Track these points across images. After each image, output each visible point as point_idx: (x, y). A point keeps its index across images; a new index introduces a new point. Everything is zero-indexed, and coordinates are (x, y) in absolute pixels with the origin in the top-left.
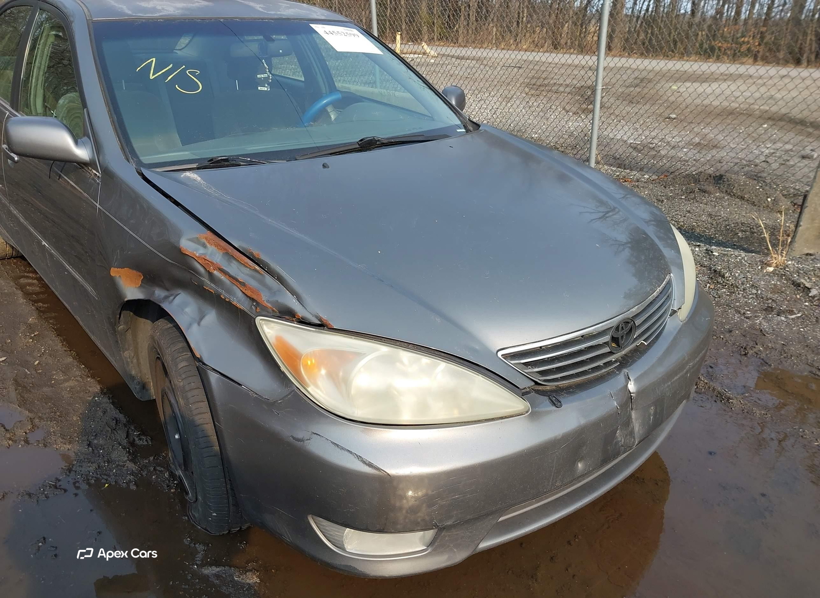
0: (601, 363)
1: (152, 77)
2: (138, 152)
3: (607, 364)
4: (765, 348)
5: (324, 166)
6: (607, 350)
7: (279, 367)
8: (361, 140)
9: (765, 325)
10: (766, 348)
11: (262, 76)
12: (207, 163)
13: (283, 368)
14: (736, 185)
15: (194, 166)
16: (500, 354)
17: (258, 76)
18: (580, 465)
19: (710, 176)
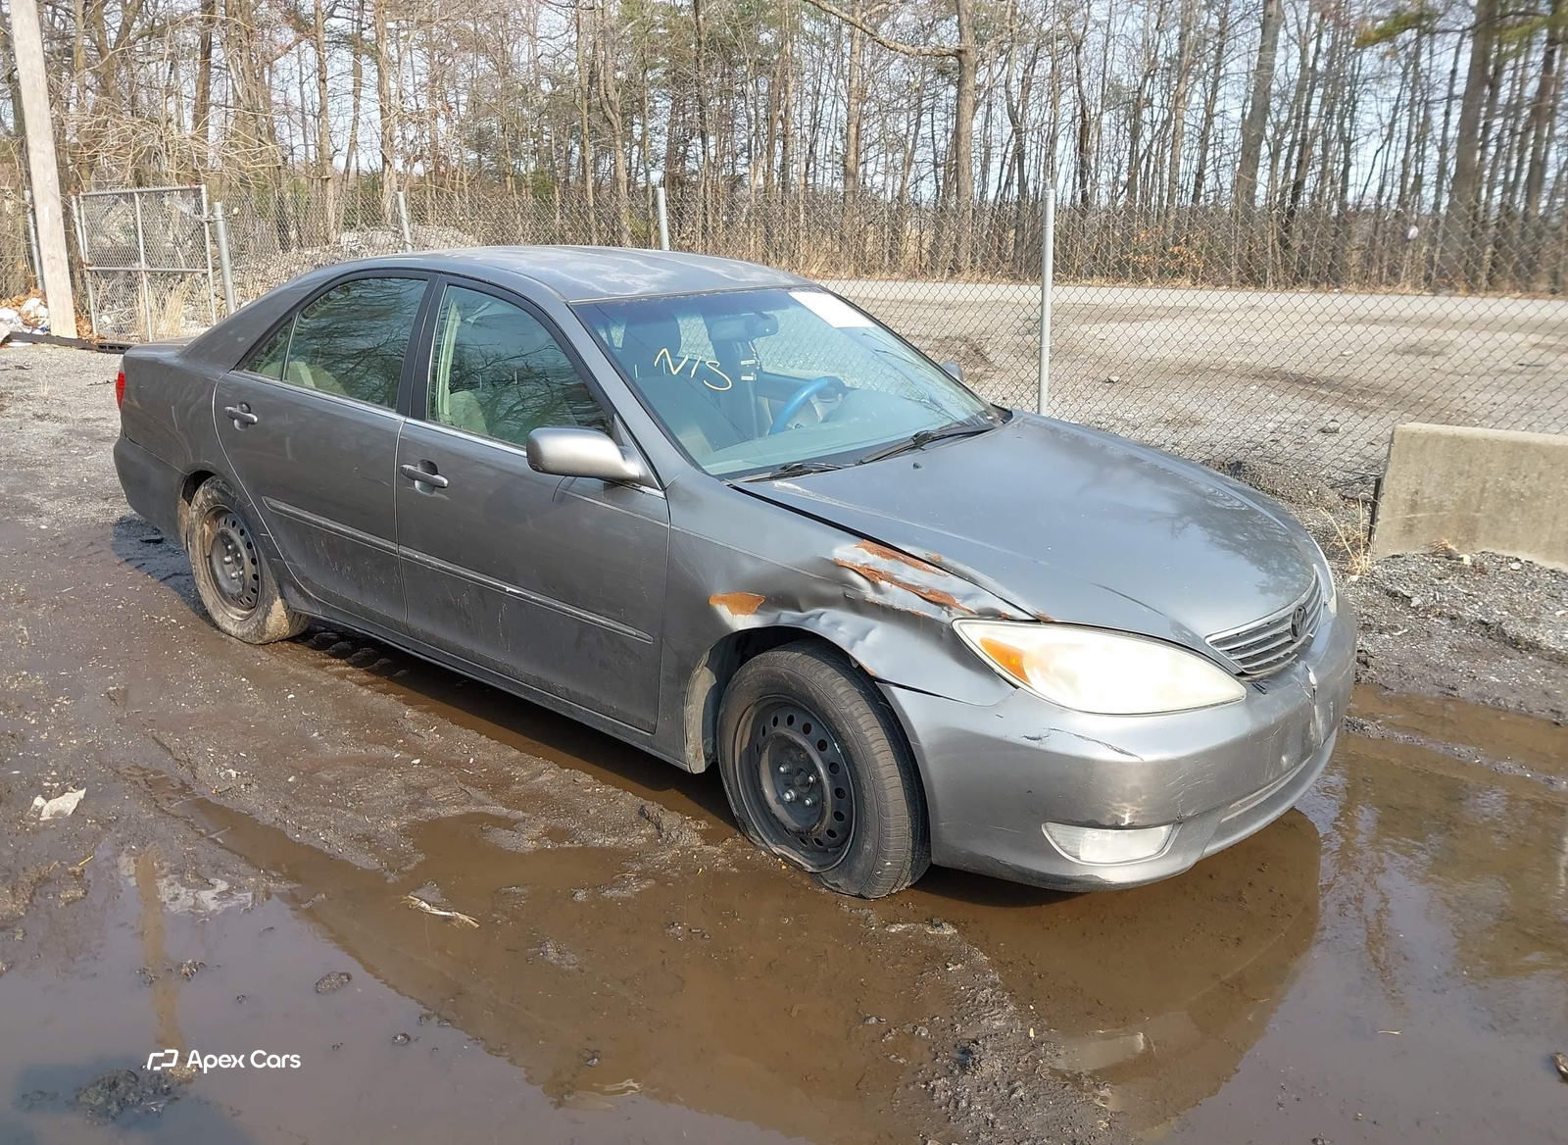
0: (1281, 655)
1: (675, 373)
2: (699, 463)
3: (1287, 656)
4: (1378, 671)
5: (916, 466)
6: (1289, 638)
7: (992, 669)
8: (915, 436)
9: (1369, 647)
10: (1380, 671)
11: (748, 362)
12: (780, 472)
13: (998, 669)
14: (1263, 475)
15: (768, 475)
16: (1208, 641)
17: (743, 363)
18: (1284, 759)
19: (1223, 465)
